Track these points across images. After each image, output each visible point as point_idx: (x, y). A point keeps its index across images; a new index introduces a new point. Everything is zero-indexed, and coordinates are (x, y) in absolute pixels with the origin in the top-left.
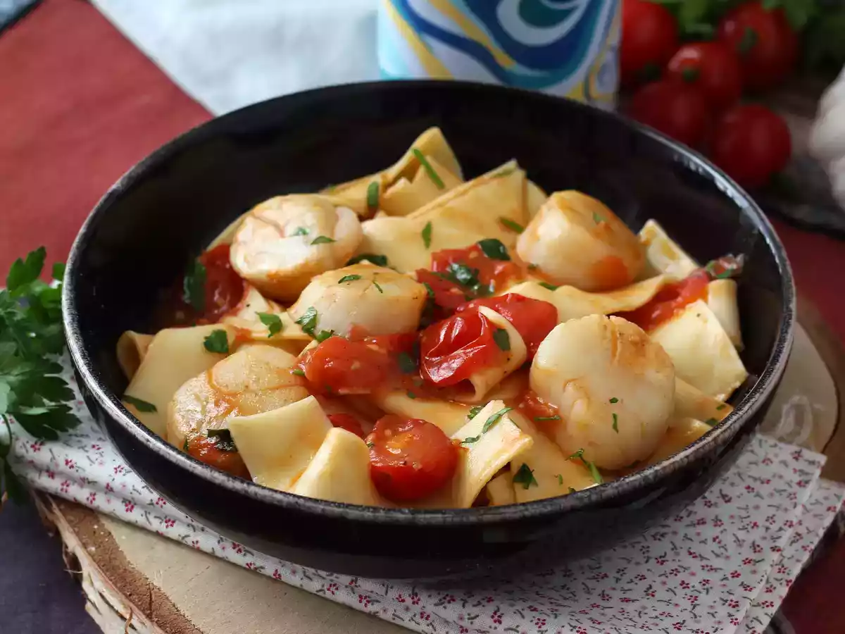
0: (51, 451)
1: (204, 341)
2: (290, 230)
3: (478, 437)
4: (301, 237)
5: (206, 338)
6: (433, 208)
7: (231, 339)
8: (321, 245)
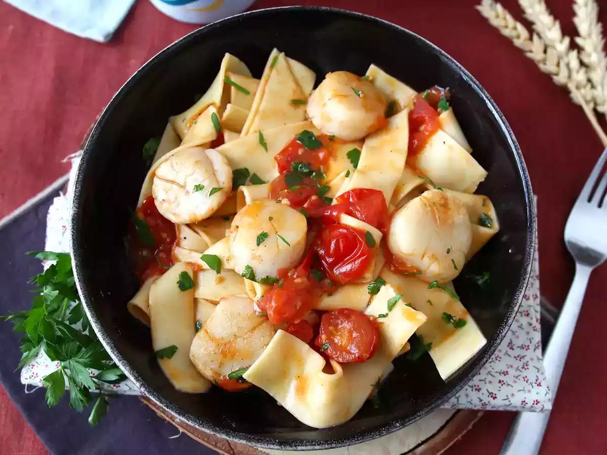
0: (126, 385)
1: (178, 285)
2: (190, 187)
3: (387, 314)
4: (200, 192)
5: (178, 283)
6: (254, 117)
7: (191, 274)
8: (216, 194)
